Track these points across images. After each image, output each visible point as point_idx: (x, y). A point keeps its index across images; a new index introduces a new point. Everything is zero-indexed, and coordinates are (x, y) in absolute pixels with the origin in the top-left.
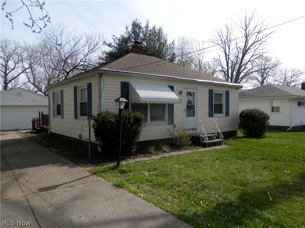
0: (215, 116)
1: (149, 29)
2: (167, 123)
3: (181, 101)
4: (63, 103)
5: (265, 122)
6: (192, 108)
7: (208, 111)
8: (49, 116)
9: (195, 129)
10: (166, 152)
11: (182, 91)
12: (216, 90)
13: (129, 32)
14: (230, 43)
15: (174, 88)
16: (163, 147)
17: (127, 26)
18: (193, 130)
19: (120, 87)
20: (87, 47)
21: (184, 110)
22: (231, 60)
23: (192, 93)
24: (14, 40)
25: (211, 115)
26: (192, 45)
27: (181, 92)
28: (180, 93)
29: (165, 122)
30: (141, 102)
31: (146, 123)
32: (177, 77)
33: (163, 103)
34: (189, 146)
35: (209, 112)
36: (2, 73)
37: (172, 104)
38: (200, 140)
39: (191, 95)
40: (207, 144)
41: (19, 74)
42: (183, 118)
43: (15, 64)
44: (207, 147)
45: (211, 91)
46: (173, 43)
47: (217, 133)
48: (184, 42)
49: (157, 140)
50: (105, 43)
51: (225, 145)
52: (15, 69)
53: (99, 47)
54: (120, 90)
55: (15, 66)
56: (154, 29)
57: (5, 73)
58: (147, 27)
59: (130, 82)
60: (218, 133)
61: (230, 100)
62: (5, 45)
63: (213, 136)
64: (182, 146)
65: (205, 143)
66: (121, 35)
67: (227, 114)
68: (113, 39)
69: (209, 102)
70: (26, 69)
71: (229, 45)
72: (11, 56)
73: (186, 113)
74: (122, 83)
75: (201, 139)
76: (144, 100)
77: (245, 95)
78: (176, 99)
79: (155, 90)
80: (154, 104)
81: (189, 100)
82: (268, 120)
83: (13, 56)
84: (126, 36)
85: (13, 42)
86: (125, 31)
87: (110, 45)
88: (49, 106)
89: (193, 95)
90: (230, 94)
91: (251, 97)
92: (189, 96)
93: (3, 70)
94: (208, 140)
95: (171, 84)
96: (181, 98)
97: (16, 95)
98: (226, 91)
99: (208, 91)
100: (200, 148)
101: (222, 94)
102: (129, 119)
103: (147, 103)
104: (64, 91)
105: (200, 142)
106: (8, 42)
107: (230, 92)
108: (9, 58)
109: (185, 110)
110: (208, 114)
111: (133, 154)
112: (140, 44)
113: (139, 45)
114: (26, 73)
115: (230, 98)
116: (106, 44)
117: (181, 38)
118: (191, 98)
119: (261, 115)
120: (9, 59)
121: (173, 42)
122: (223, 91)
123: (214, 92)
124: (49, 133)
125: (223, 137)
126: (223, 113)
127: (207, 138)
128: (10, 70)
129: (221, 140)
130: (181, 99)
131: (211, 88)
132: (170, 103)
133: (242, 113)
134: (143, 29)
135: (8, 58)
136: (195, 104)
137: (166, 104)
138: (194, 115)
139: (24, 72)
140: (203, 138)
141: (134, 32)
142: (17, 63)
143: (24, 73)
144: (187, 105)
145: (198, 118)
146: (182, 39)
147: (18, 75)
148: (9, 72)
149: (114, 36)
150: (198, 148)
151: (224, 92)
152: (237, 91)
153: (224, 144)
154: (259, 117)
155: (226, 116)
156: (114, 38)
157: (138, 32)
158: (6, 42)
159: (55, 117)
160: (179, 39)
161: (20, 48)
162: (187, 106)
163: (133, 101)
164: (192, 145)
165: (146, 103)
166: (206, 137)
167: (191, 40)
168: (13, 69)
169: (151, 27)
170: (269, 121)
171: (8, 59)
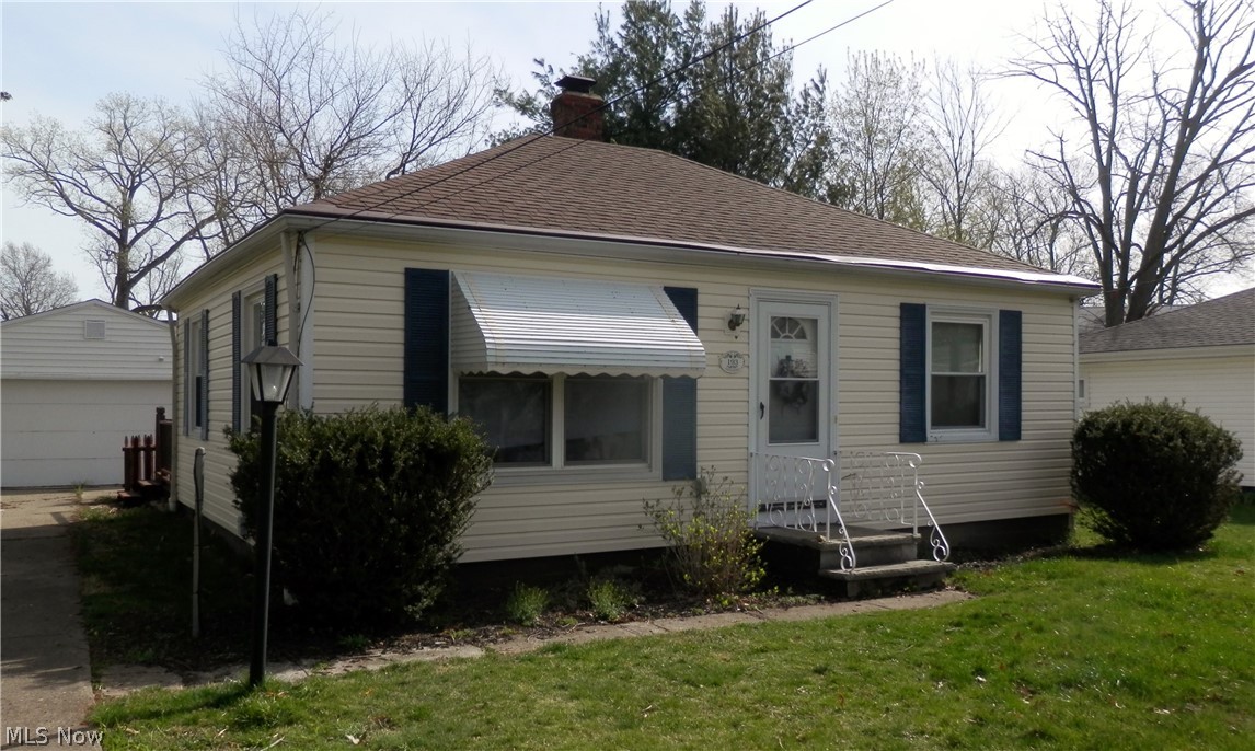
0: (937, 441)
1: (705, 25)
2: (658, 471)
3: (740, 361)
4: (208, 371)
5: (1214, 477)
6: (805, 400)
7: (898, 416)
8: (173, 430)
9: (800, 503)
10: (605, 617)
11: (739, 312)
12: (940, 310)
13: (611, 41)
14: (1119, 77)
15: (699, 297)
16: (592, 595)
17: (605, 16)
18: (791, 512)
19: (399, 294)
20: (408, 116)
21: (754, 407)
22: (1125, 158)
23: (803, 324)
24: (158, 99)
25: (912, 432)
26: (914, 90)
27: (738, 317)
28: (734, 322)
29: (650, 467)
30: (490, 369)
31: (491, 471)
32: (720, 243)
33: (635, 373)
34: (747, 593)
35: (901, 418)
36: (111, 239)
37: (685, 378)
38: (819, 560)
39: (802, 336)
40: (849, 585)
41: (178, 244)
42: (753, 450)
43: (162, 200)
44: (850, 599)
45: (912, 317)
46: (817, 87)
47: (921, 529)
48: (879, 79)
49: (583, 556)
50: (502, 96)
51: (958, 589)
52: (161, 224)
53: (470, 116)
54: (399, 308)
55: (160, 211)
56: (731, 23)
57: (122, 241)
58: (695, 15)
59: (452, 269)
60: (925, 530)
61: (1025, 357)
62: (122, 122)
63: (897, 545)
64: (713, 590)
65: (842, 581)
66: (581, 59)
67: (1011, 429)
68: (537, 75)
69: (901, 371)
70: (203, 223)
71: (1114, 86)
72: (147, 169)
73: (765, 422)
74: (411, 275)
75: (824, 559)
76: (508, 360)
77: (1164, 334)
78: (690, 355)
79: (580, 310)
80: (582, 376)
81: (788, 358)
82: (1228, 463)
83: (153, 169)
84: (601, 60)
85: (157, 109)
86: (596, 37)
87: (525, 107)
88: (175, 382)
89: (808, 333)
90: (1024, 328)
91: (1196, 343)
92: (786, 337)
93: (111, 229)
94: (857, 566)
95: (683, 280)
96: (740, 348)
97: (80, 331)
98: (1001, 311)
99: (897, 312)
100: (806, 604)
101: (979, 328)
102: (388, 453)
103: (548, 371)
104: (211, 316)
105: (821, 572)
106: (135, 109)
107: (1024, 318)
108: (139, 176)
109: (762, 407)
110: (896, 429)
111: (412, 626)
112: (587, 92)
113: (584, 95)
114: (202, 238)
115: (1025, 347)
116: (509, 101)
117: (862, 62)
118: (798, 351)
119: (1184, 434)
120: (137, 179)
121: (817, 81)
122: (985, 313)
123: (930, 320)
124: (171, 505)
125: (946, 550)
126: (983, 426)
127: (850, 554)
128: (140, 228)
129: (936, 562)
130: (737, 355)
131: (914, 297)
132: (676, 374)
133: (1089, 424)
134: (679, 23)
135: (134, 177)
136: (822, 379)
137: (652, 378)
138: (813, 436)
139: (195, 237)
140: (834, 550)
141: (637, 42)
142: (168, 198)
143: (195, 240)
144: (771, 381)
145: (835, 448)
146: (869, 63)
147: (173, 249)
148: (138, 236)
149: (541, 63)
150: (798, 604)
151: (989, 316)
152: (1068, 311)
153: (953, 584)
154: (1174, 448)
155: (1003, 438)
156: (542, 71)
157: (654, 40)
158: (126, 111)
159: (190, 433)
160: (853, 65)
161: (181, 135)
162: (775, 387)
163: (467, 361)
164: (762, 586)
165: (540, 375)
166: (847, 546)
167: (910, 69)
168: (152, 224)
169: (713, 17)
170: (1240, 466)
171: (133, 182)
